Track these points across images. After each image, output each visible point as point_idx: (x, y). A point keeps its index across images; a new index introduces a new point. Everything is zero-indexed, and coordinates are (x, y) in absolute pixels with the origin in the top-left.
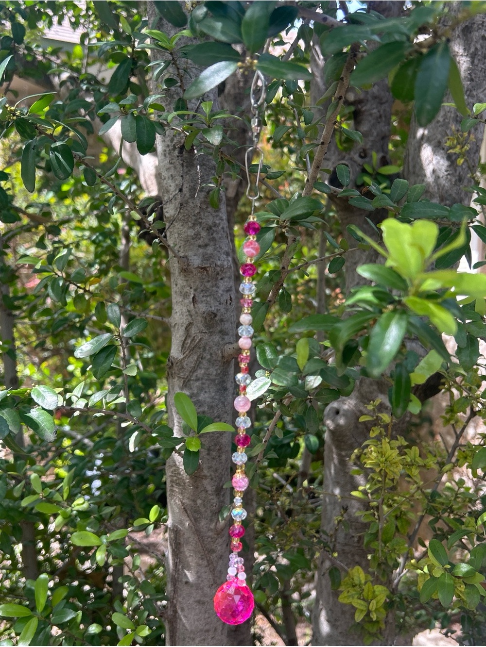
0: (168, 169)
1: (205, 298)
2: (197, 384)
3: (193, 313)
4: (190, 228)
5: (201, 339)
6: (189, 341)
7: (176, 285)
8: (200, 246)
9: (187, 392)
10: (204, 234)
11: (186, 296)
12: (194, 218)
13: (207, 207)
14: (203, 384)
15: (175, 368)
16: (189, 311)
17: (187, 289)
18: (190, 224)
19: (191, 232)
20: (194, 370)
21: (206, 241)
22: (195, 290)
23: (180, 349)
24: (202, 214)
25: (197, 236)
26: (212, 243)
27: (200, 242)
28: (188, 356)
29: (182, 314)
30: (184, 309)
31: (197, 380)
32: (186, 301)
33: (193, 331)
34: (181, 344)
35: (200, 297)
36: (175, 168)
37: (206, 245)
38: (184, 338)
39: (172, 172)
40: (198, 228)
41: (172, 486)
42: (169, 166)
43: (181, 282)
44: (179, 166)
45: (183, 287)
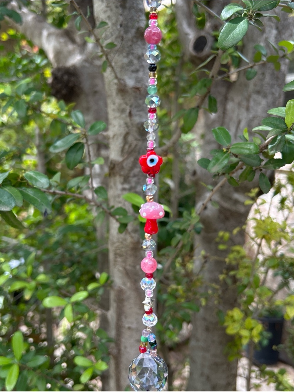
0: (105, 12)
1: (138, 113)
2: (135, 179)
3: (129, 124)
4: (124, 57)
5: (136, 145)
6: (127, 147)
7: (114, 104)
8: (133, 72)
9: (127, 186)
10: (135, 62)
11: (123, 111)
12: (127, 49)
13: (137, 41)
14: (139, 179)
15: (117, 169)
16: (126, 124)
17: (124, 106)
18: (125, 54)
19: (126, 61)
20: (131, 169)
21: (138, 67)
22: (131, 106)
23: (120, 153)
24: (133, 46)
25: (131, 63)
26: (142, 69)
27: (133, 68)
28: (127, 159)
29: (120, 126)
30: (122, 122)
31: (135, 176)
32: (124, 116)
33: (130, 139)
34: (120, 150)
35: (134, 112)
36: (111, 10)
37: (137, 71)
38: (122, 145)
39: (109, 13)
40: (131, 57)
41: (116, 258)
42: (105, 9)
43: (118, 100)
44: (114, 9)
45: (120, 105)
